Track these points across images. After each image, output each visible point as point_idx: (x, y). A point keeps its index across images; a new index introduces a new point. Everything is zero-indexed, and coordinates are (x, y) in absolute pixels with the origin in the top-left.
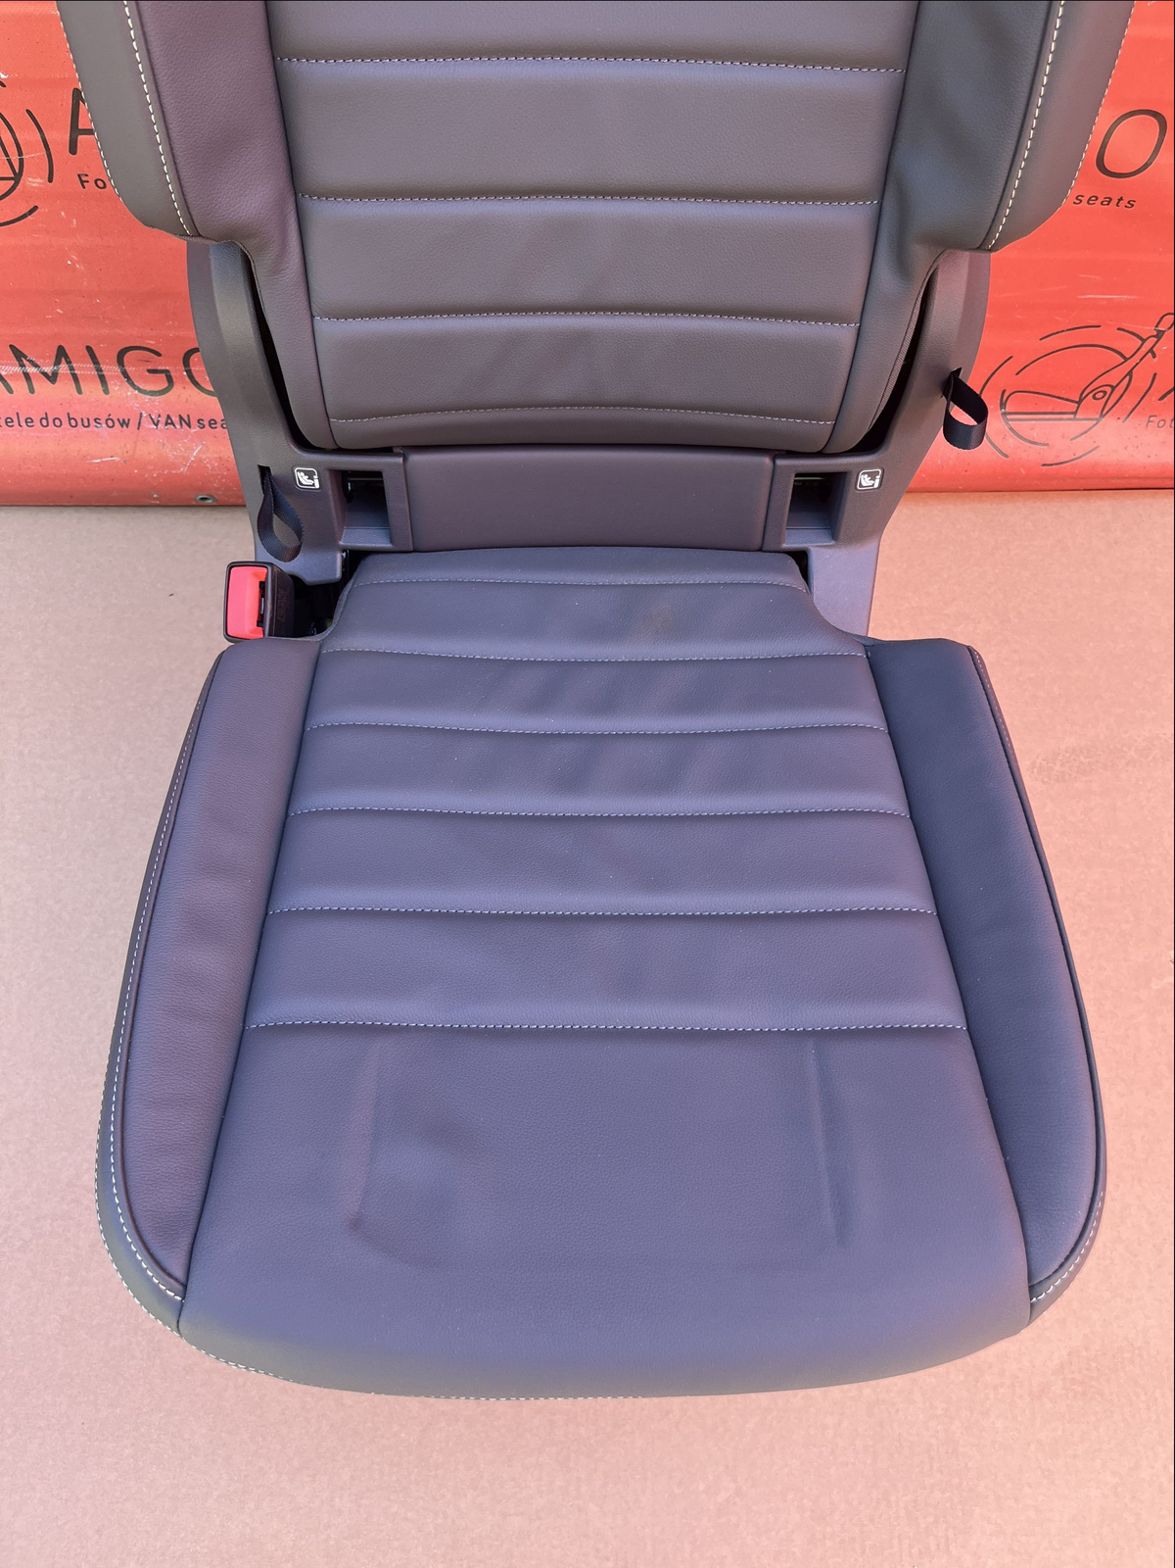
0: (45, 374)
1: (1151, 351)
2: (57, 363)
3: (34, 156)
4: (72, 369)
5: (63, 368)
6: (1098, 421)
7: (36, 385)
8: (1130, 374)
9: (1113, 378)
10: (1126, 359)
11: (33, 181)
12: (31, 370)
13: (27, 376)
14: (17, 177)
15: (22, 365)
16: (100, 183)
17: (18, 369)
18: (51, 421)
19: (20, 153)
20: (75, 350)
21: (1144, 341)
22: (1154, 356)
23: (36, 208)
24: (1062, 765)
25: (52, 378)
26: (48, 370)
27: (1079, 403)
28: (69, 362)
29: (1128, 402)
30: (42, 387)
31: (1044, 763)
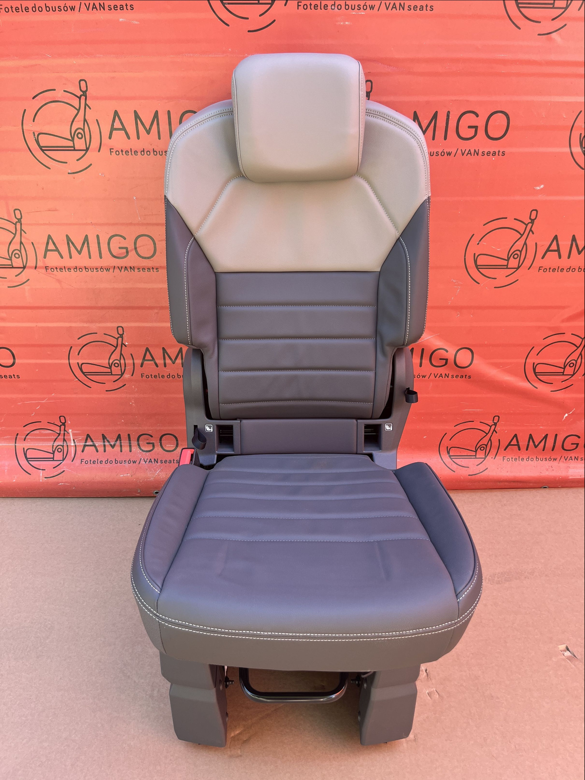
0: (111, 445)
1: (494, 430)
2: (116, 441)
3: (129, 368)
4: (121, 443)
5: (118, 442)
6: (485, 459)
7: (107, 448)
8: (490, 439)
9: (485, 441)
10: (487, 434)
11: (127, 376)
12: (107, 443)
13: (105, 446)
14: (122, 374)
15: (104, 442)
16: (147, 377)
17: (102, 443)
18: (109, 461)
19: (125, 367)
20: (124, 436)
21: (491, 427)
22: (496, 433)
23: (125, 384)
24: (498, 578)
25: (113, 446)
26: (112, 443)
27: (476, 451)
28: (120, 440)
29: (494, 451)
30: (108, 448)
31: (490, 577)
